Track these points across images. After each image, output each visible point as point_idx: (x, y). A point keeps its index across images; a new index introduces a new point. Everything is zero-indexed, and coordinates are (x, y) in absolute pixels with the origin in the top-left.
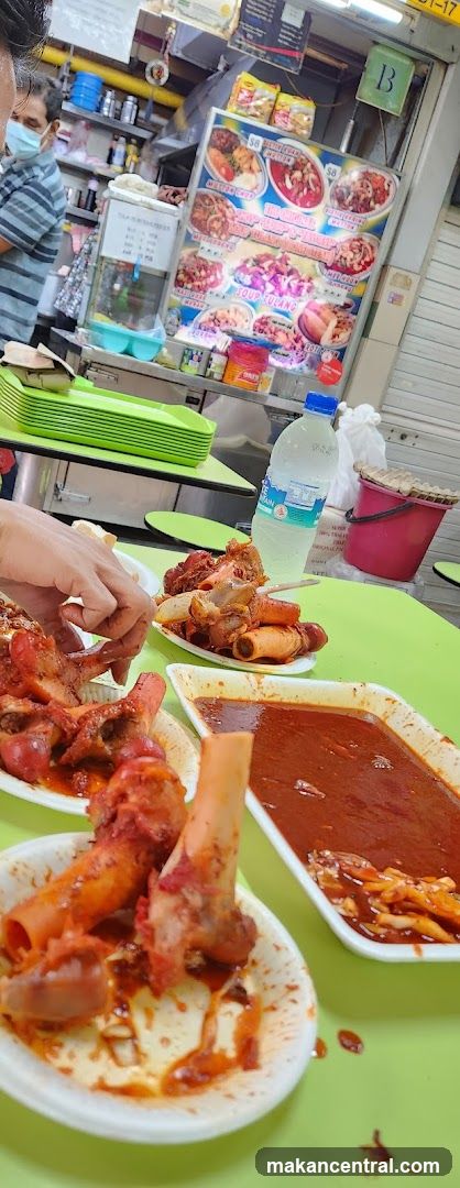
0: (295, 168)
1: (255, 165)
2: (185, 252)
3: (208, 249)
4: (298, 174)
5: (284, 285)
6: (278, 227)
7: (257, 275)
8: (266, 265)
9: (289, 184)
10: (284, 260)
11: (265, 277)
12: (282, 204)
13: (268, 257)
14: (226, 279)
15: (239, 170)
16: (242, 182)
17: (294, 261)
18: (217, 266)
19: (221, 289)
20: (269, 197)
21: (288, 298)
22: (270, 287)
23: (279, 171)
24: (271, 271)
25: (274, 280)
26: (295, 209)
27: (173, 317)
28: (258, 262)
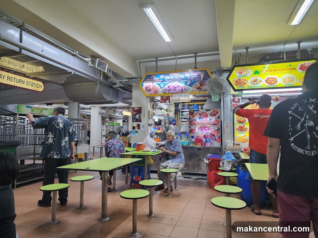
0: (203, 113)
1: (197, 115)
2: (190, 129)
3: (193, 127)
4: (203, 114)
5: (206, 129)
6: (202, 121)
7: (201, 129)
8: (202, 127)
9: (202, 116)
10: (205, 126)
11: (203, 129)
12: (202, 118)
13: (202, 126)
14: (197, 131)
15: (195, 116)
16: (195, 118)
17: (206, 125)
18: (195, 129)
19: (197, 132)
20: (200, 118)
21: (207, 131)
22: (204, 130)
23: (200, 114)
24: (203, 127)
25: (204, 129)
26: (204, 118)
27: (191, 138)
28: (201, 127)
